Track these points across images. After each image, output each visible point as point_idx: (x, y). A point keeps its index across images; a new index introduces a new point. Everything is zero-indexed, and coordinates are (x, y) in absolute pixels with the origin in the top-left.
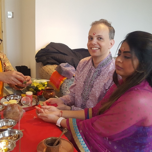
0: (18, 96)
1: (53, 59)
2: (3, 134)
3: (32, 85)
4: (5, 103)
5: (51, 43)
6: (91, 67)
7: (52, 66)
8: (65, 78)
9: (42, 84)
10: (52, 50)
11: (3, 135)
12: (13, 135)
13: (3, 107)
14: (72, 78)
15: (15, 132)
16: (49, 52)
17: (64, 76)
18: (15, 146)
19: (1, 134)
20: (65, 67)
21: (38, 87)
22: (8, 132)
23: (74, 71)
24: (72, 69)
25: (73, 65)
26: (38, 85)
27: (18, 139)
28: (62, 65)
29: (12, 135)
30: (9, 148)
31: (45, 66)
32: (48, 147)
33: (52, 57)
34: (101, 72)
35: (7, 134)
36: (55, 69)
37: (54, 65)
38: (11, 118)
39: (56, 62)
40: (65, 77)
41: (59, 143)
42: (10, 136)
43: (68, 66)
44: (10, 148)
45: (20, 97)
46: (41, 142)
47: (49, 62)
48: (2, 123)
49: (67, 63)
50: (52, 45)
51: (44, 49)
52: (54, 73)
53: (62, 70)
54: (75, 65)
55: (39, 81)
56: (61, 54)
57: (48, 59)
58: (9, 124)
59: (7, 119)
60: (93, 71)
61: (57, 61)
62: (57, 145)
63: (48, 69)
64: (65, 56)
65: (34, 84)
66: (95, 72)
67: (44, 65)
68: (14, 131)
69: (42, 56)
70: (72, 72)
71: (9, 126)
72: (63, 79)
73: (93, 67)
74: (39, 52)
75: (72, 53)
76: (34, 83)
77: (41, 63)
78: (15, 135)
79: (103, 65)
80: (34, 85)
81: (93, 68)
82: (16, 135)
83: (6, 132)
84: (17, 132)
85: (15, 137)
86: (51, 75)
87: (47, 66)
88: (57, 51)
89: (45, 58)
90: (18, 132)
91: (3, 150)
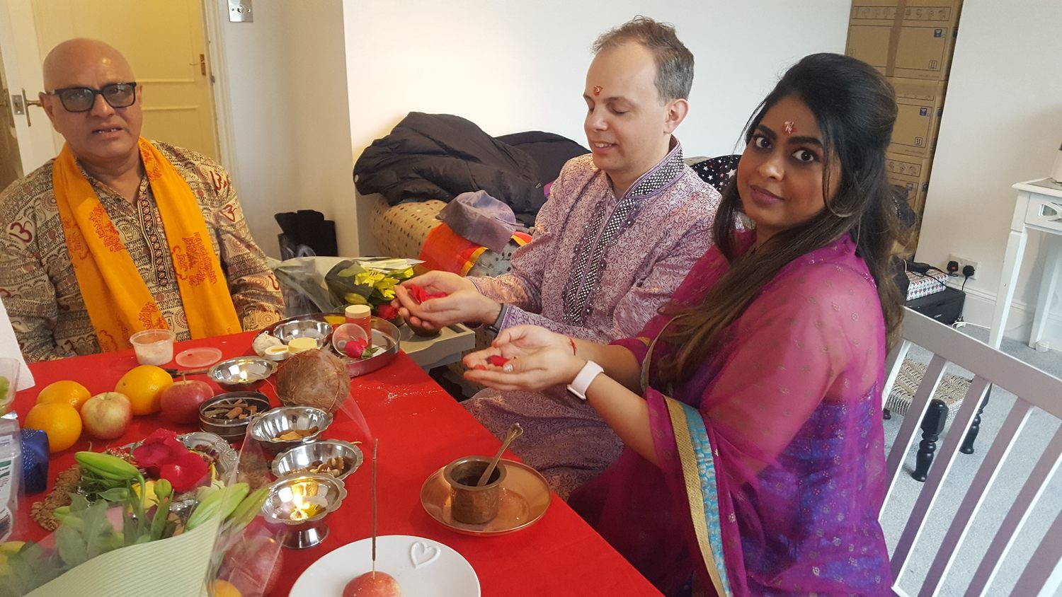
0: (319, 325)
1: (425, 177)
2: (289, 459)
3: (357, 283)
4: (273, 350)
5: (413, 115)
6: (602, 195)
7: (423, 204)
8: (481, 250)
9: (395, 276)
10: (415, 141)
11: (290, 464)
12: (325, 462)
13: (269, 367)
14: (508, 249)
15: (330, 450)
16: (404, 153)
17: (474, 240)
18: (344, 493)
19: (284, 459)
20: (475, 206)
21: (381, 287)
22: (308, 450)
23: (510, 220)
24: (502, 212)
25: (502, 197)
26: (382, 281)
27: (344, 472)
28: (465, 199)
29: (321, 463)
30: (319, 506)
31: (395, 209)
32: (460, 492)
33: (420, 172)
34: (637, 213)
35: (302, 457)
36: (437, 218)
37: (432, 203)
38: (310, 401)
39: (438, 189)
40: (479, 246)
41: (496, 475)
42: (315, 464)
43: (485, 203)
44: (324, 503)
45: (326, 327)
46: (432, 476)
47: (409, 189)
48: (277, 421)
49: (481, 192)
50: (414, 122)
51: (386, 139)
52: (436, 233)
53: (468, 220)
54: (513, 197)
55: (381, 265)
56: (453, 159)
57: (405, 179)
58: (303, 423)
59: (293, 405)
60: (609, 209)
61: (442, 187)
62: (490, 482)
63: (409, 217)
64: (471, 163)
65: (365, 278)
66: (618, 211)
67: (392, 204)
68: (329, 447)
69: (379, 167)
70: (506, 226)
71: (304, 431)
72: (474, 254)
73: (610, 193)
74: (367, 154)
75: (494, 150)
76: (365, 274)
77: (377, 196)
78: (334, 461)
79: (648, 190)
80: (366, 281)
81: (612, 199)
82: (337, 459)
83: (301, 450)
84: (339, 448)
85: (333, 468)
86: (424, 240)
87: (402, 205)
88: (437, 148)
89: (391, 176)
90: (345, 449)
91: (302, 512)
